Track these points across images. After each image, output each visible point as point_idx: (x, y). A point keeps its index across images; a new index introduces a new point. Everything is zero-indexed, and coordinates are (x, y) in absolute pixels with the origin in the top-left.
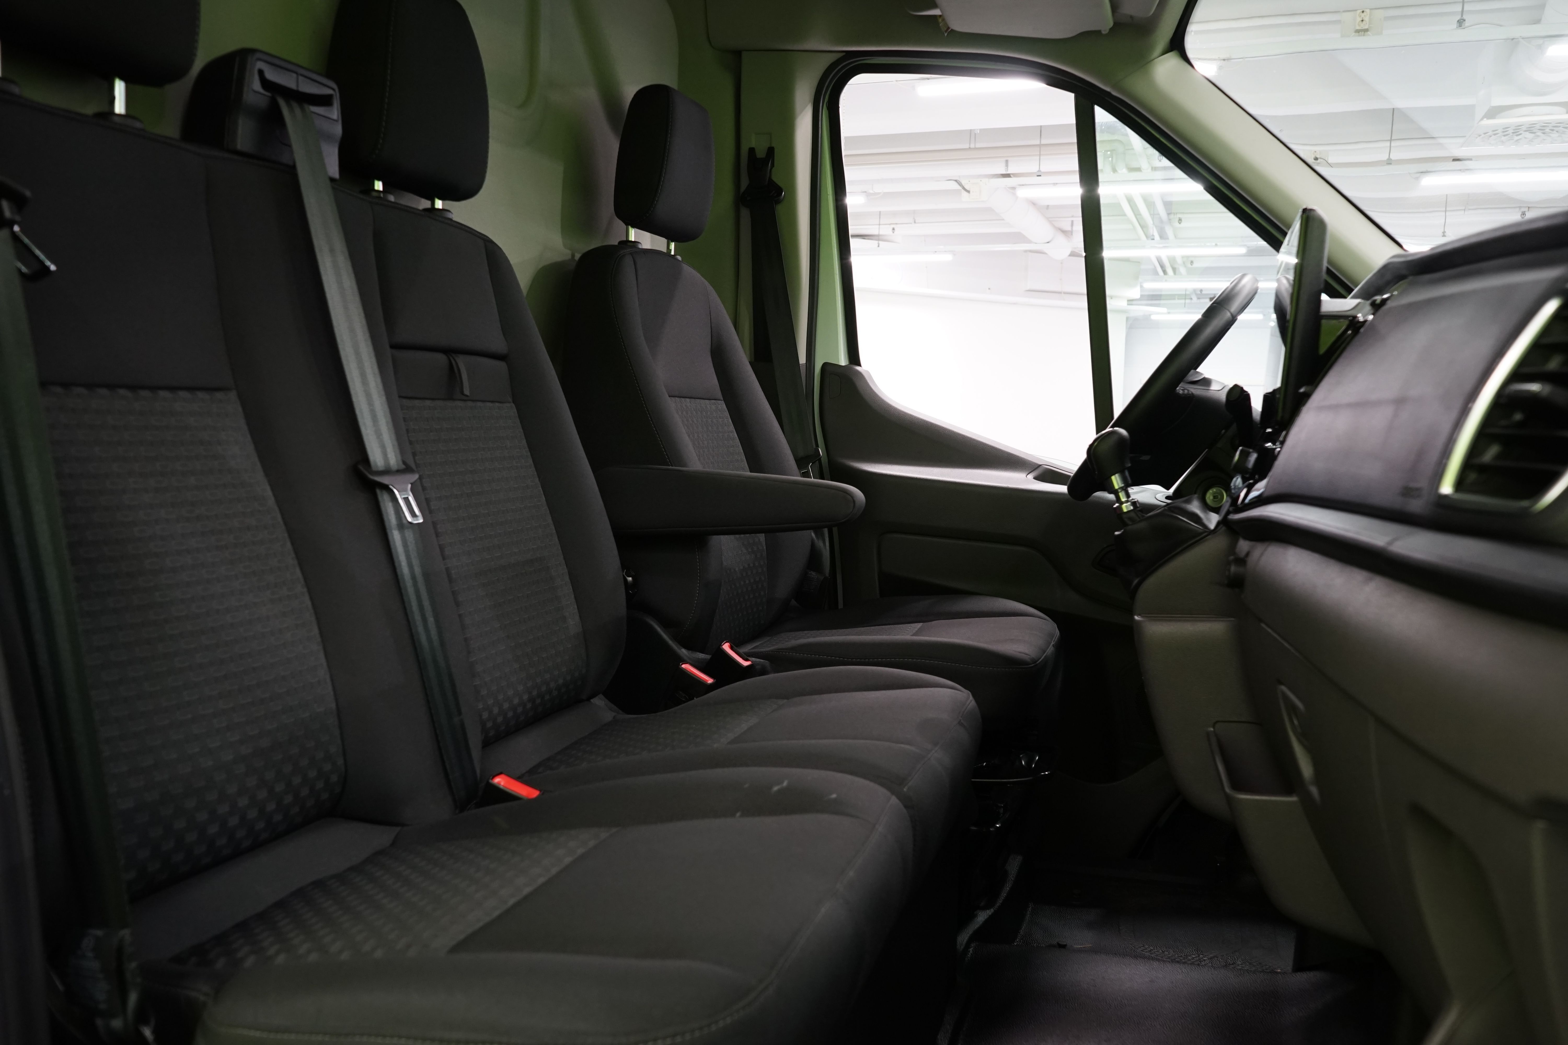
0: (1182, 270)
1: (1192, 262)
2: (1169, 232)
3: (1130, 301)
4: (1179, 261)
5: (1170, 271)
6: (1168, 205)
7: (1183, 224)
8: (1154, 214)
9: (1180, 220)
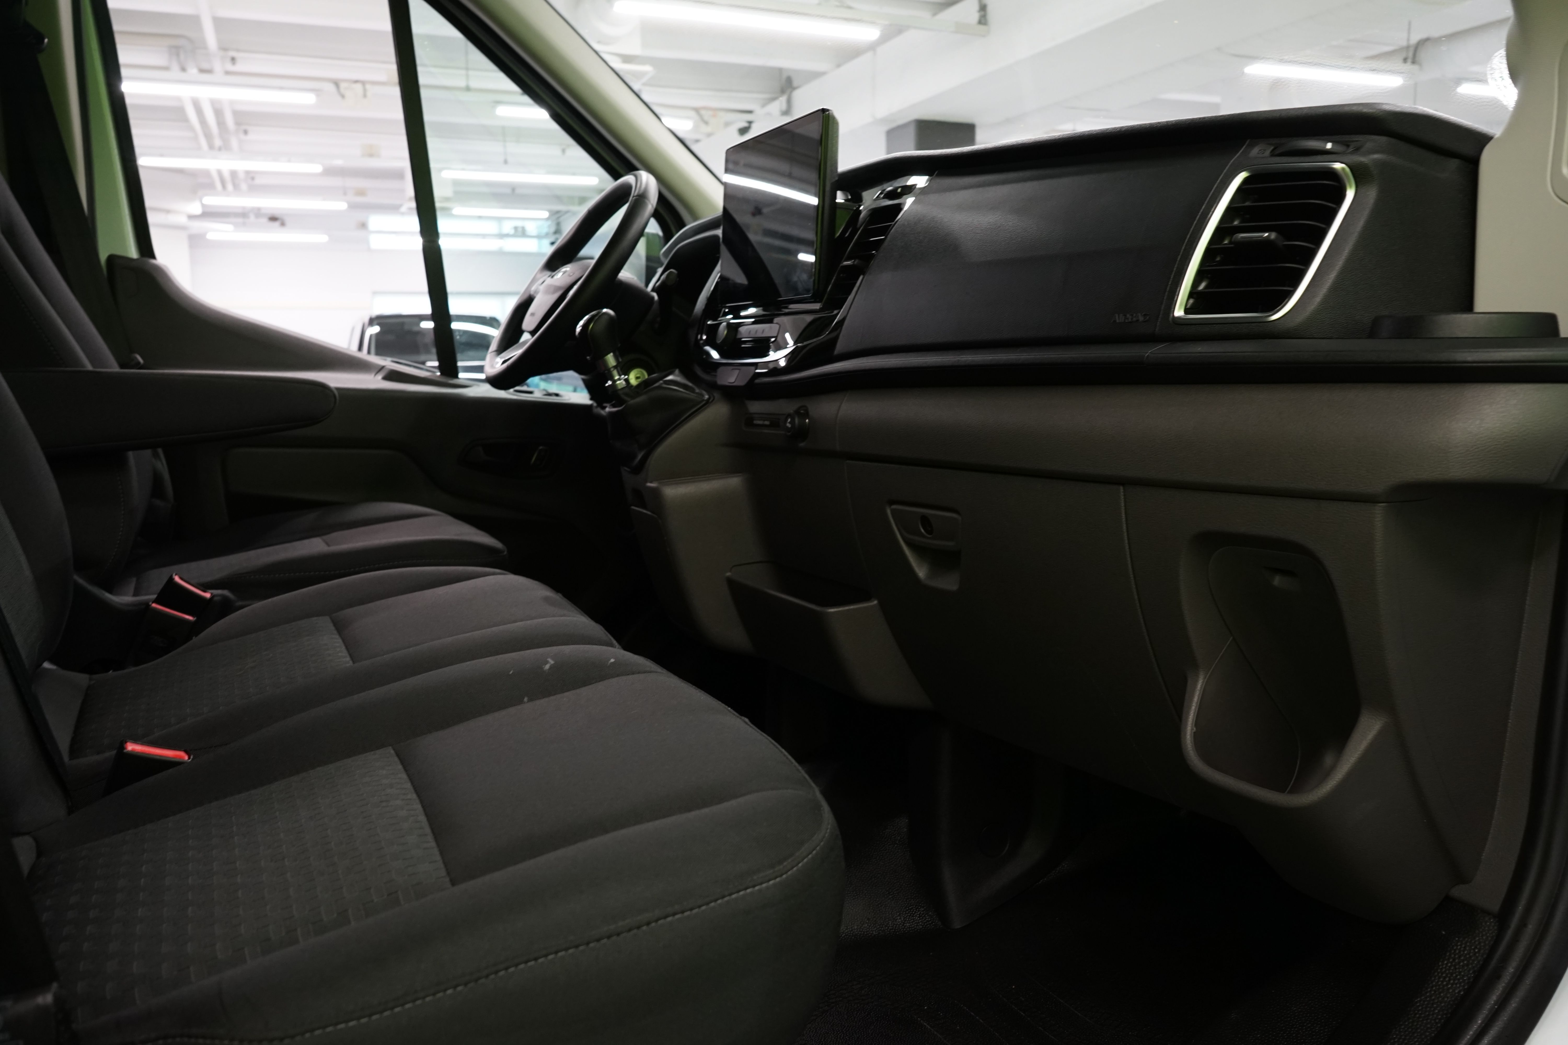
0: (244, 187)
1: (253, 179)
2: (234, 143)
3: (191, 217)
4: (242, 176)
5: (230, 187)
6: (236, 114)
7: (251, 136)
8: (221, 123)
9: (246, 132)
